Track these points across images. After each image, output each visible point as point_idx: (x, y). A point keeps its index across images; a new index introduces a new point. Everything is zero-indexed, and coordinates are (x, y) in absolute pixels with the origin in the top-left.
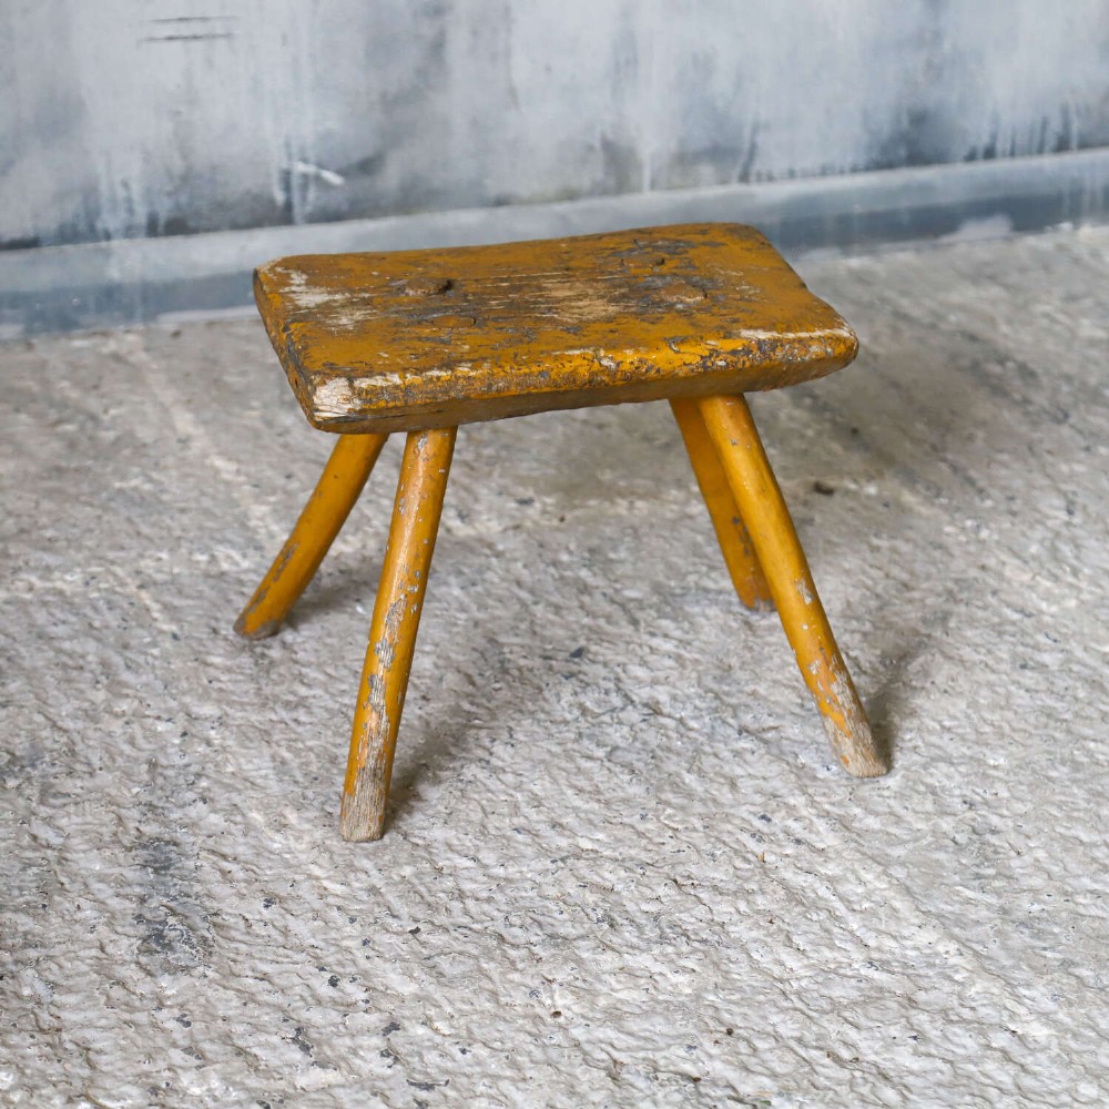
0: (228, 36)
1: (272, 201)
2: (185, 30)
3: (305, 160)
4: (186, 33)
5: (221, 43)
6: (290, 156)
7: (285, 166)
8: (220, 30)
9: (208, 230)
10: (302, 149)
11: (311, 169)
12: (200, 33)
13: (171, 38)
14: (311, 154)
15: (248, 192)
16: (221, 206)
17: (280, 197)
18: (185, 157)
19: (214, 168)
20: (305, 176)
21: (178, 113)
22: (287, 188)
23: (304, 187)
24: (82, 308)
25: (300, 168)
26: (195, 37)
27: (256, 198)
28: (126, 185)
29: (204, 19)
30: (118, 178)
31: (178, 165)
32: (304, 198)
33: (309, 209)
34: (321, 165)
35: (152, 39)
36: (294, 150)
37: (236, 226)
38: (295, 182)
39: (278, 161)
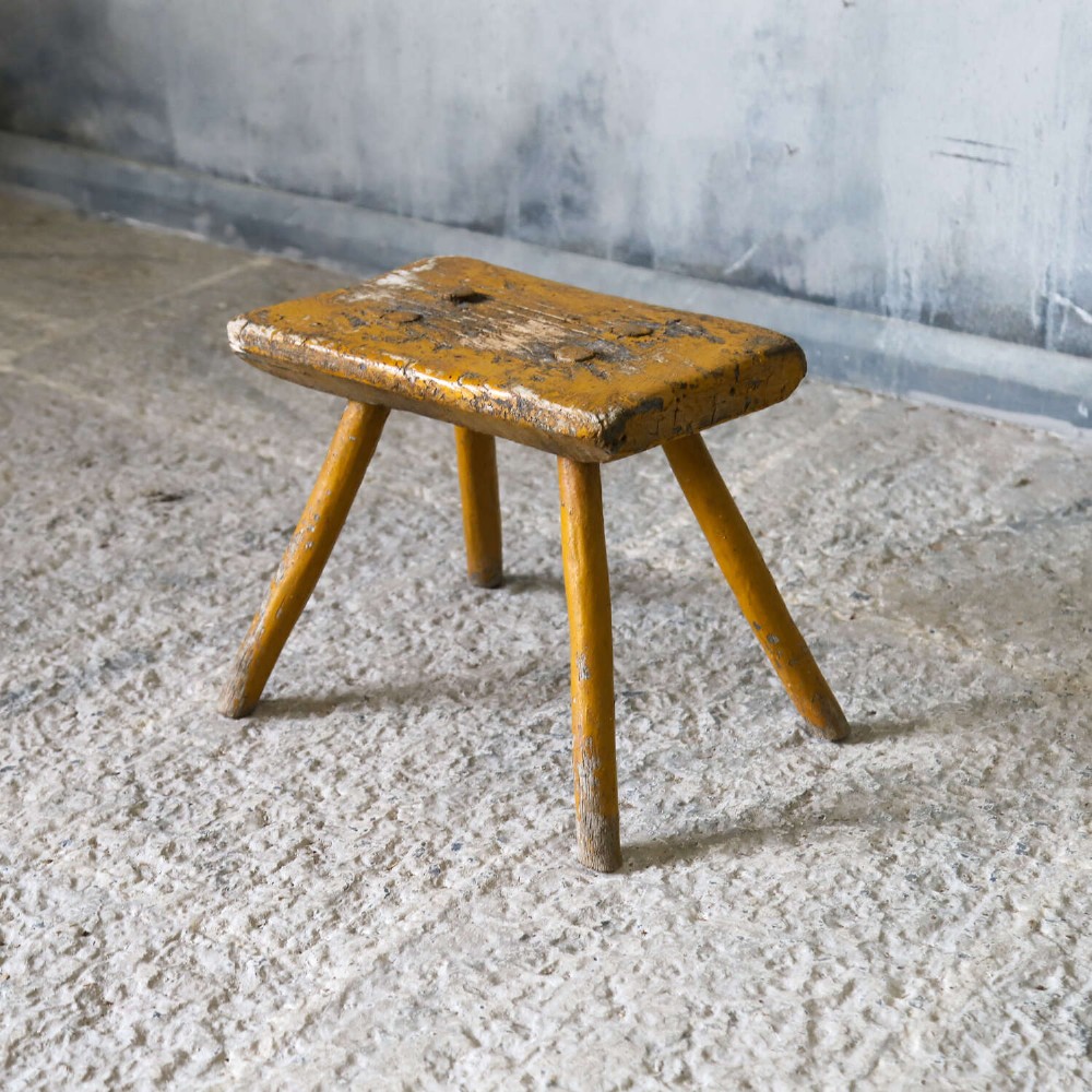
0: (1007, 165)
1: (1028, 322)
2: (971, 151)
3: (1062, 294)
4: (971, 154)
5: (1001, 169)
6: (1049, 287)
7: (1044, 293)
8: (1000, 159)
9: (970, 332)
10: (1060, 283)
11: (1066, 302)
12: (983, 156)
13: (958, 156)
14: (1068, 289)
15: (1009, 308)
16: (983, 313)
17: (1036, 320)
18: (958, 262)
19: (981, 279)
20: (1061, 308)
21: (957, 223)
22: (1044, 314)
23: (1059, 317)
24: (850, 365)
25: (1057, 298)
26: (979, 160)
27: (1014, 315)
28: (907, 273)
29: (989, 146)
30: (901, 266)
31: (952, 269)
32: (1057, 329)
33: (1061, 338)
34: (1074, 300)
35: (942, 153)
36: (1054, 281)
37: (994, 335)
38: (1051, 310)
39: (1037, 288)
